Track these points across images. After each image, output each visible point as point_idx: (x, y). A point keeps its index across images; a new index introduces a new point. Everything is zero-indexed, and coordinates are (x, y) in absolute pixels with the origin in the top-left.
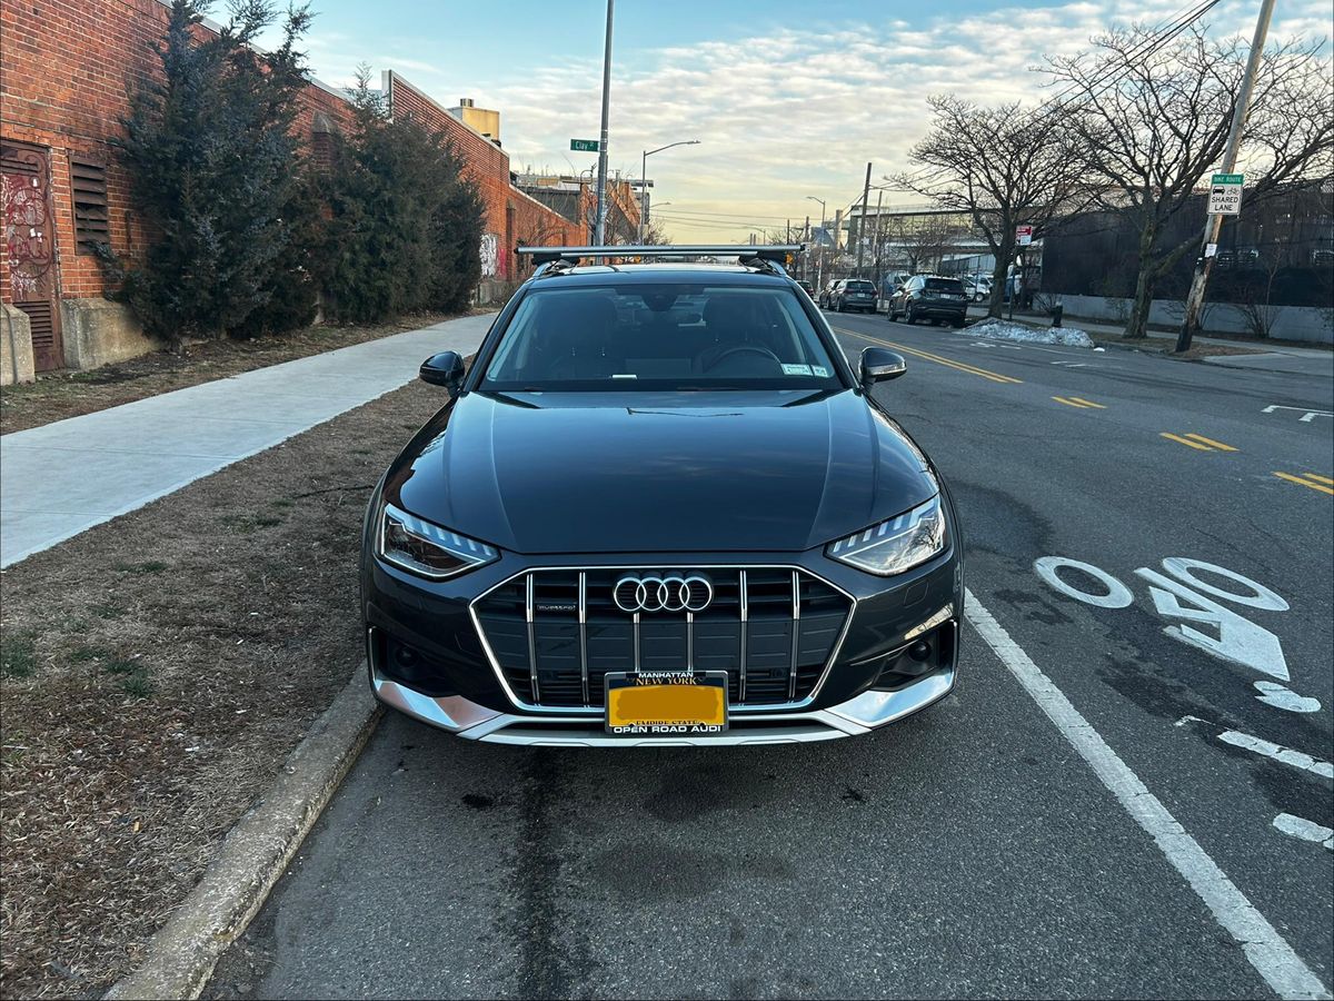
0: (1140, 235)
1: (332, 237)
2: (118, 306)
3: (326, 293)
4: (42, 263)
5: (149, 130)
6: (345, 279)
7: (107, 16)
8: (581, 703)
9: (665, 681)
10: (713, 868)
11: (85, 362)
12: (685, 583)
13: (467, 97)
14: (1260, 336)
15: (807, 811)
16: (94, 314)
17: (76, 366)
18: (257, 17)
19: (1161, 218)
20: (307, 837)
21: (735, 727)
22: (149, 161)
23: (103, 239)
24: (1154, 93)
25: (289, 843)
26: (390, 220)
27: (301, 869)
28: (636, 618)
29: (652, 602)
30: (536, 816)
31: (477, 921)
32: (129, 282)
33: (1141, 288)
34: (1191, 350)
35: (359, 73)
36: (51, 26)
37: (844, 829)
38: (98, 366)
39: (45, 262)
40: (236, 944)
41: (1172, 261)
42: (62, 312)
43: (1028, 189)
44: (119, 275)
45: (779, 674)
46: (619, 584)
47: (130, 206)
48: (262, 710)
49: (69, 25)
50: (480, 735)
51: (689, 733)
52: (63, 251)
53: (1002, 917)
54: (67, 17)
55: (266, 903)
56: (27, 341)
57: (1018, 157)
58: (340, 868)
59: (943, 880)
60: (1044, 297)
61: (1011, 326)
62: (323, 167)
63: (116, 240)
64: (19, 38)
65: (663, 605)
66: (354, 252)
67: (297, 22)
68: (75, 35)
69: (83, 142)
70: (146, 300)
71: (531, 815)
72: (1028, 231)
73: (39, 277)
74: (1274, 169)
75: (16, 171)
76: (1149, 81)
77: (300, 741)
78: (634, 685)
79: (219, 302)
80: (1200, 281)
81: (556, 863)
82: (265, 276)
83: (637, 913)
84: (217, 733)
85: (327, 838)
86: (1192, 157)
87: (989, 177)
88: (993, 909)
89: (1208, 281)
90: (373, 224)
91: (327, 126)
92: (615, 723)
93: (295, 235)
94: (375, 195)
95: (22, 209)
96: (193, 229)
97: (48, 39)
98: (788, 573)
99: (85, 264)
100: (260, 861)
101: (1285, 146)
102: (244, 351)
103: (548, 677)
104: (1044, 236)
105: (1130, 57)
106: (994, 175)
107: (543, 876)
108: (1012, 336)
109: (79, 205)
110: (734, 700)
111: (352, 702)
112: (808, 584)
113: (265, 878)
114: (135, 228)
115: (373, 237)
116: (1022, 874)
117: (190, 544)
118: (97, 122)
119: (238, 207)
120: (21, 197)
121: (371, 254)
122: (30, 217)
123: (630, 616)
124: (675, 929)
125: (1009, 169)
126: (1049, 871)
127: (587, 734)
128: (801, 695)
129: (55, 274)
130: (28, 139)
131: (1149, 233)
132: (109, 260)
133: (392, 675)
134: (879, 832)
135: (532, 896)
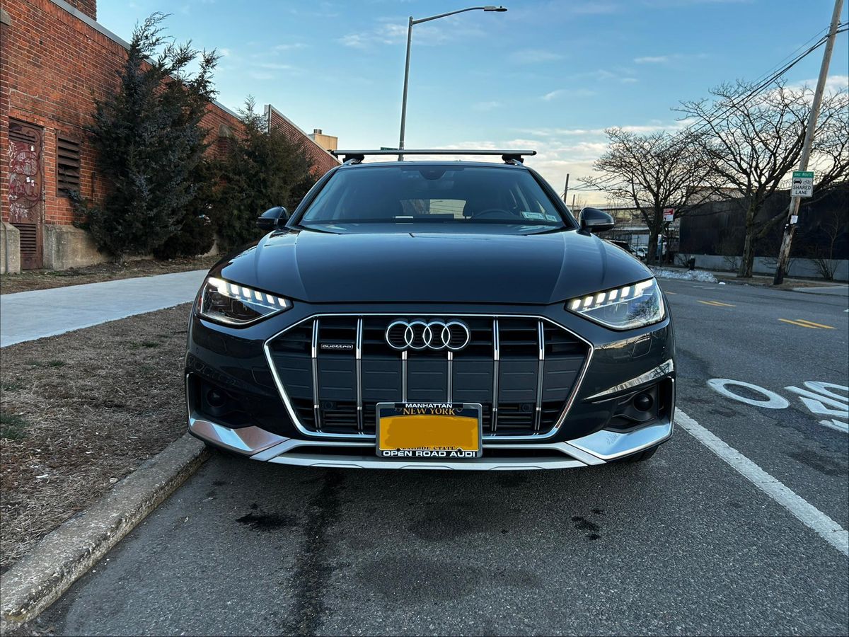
0: (746, 212)
1: (225, 195)
2: (83, 231)
3: (219, 233)
4: (33, 200)
5: (108, 118)
6: (234, 228)
7: (89, 51)
8: (355, 430)
9: (428, 412)
10: (468, 577)
11: (56, 265)
12: (446, 326)
13: (318, 128)
14: (828, 278)
15: (549, 536)
16: (65, 235)
17: (50, 267)
18: (183, 59)
19: (759, 201)
20: (117, 544)
21: (488, 454)
22: (107, 139)
23: (75, 188)
24: (752, 123)
25: (97, 546)
26: (264, 191)
27: (105, 568)
28: (404, 355)
29: (418, 341)
30: (316, 534)
31: (250, 615)
32: (90, 216)
33: (747, 246)
34: (783, 284)
35: (248, 101)
36: (50, 52)
37: (582, 551)
38: (65, 269)
39: (35, 199)
40: (26, 626)
41: (767, 228)
42: (44, 232)
43: (670, 187)
44: (84, 211)
45: (527, 408)
46: (389, 327)
47: (95, 170)
48: (107, 452)
49: (63, 53)
50: (270, 457)
51: (448, 459)
52: (47, 194)
53: (740, 626)
54: (62, 48)
55: (65, 594)
56: (16, 247)
57: (663, 168)
58: (139, 568)
59: (677, 594)
60: (681, 255)
61: (662, 270)
62: (224, 158)
63: (84, 190)
64: (29, 57)
65: (427, 344)
66: (240, 210)
67: (209, 61)
68: (66, 60)
69: (66, 126)
70: (100, 228)
71: (312, 533)
72: (671, 212)
73: (30, 208)
74: (833, 169)
75: (20, 140)
76: (748, 116)
77: (130, 473)
78: (401, 413)
79: (147, 231)
80: (788, 239)
81: (329, 570)
82: (179, 216)
83: (398, 612)
84: (65, 465)
85: (136, 545)
86: (778, 163)
87: (645, 179)
88: (728, 619)
89: (793, 239)
90: (253, 193)
91: (227, 133)
92: (385, 448)
93: (200, 192)
94: (255, 176)
95: (22, 164)
96: (133, 182)
97: (48, 60)
98: (534, 323)
99: (62, 203)
100: (67, 558)
101: (840, 155)
102: (162, 265)
103: (329, 406)
104: (682, 216)
105: (735, 102)
106: (649, 178)
107: (316, 580)
108: (663, 275)
109: (61, 166)
110: (487, 431)
111: (180, 449)
112: (552, 332)
113: (68, 572)
114: (98, 185)
115: (253, 201)
116: (748, 590)
117: (90, 353)
118: (77, 115)
119: (164, 171)
120: (22, 157)
121: (251, 212)
122: (27, 170)
123: (399, 354)
124: (431, 627)
125: (658, 174)
126: (773, 589)
127: (360, 458)
128: (545, 428)
129: (41, 207)
130: (29, 120)
131: (752, 210)
132: (78, 201)
133: (203, 413)
134: (613, 554)
135: (303, 596)
